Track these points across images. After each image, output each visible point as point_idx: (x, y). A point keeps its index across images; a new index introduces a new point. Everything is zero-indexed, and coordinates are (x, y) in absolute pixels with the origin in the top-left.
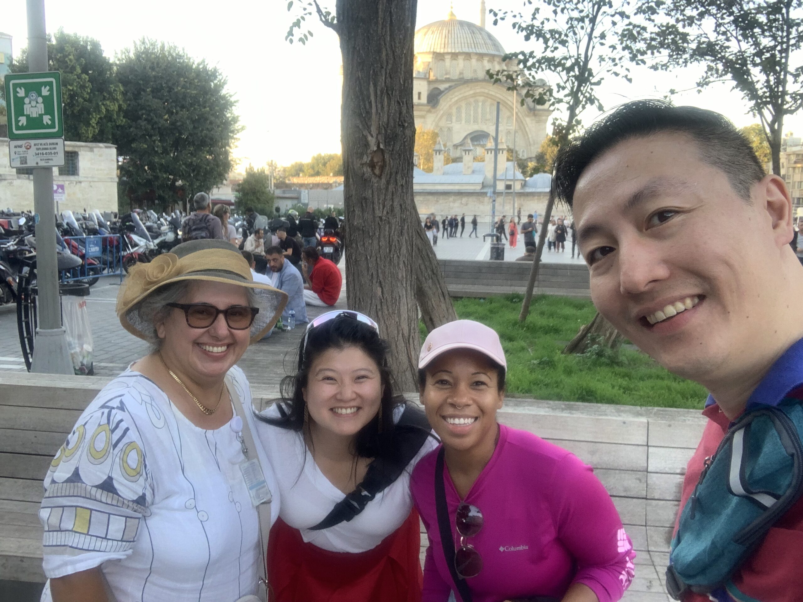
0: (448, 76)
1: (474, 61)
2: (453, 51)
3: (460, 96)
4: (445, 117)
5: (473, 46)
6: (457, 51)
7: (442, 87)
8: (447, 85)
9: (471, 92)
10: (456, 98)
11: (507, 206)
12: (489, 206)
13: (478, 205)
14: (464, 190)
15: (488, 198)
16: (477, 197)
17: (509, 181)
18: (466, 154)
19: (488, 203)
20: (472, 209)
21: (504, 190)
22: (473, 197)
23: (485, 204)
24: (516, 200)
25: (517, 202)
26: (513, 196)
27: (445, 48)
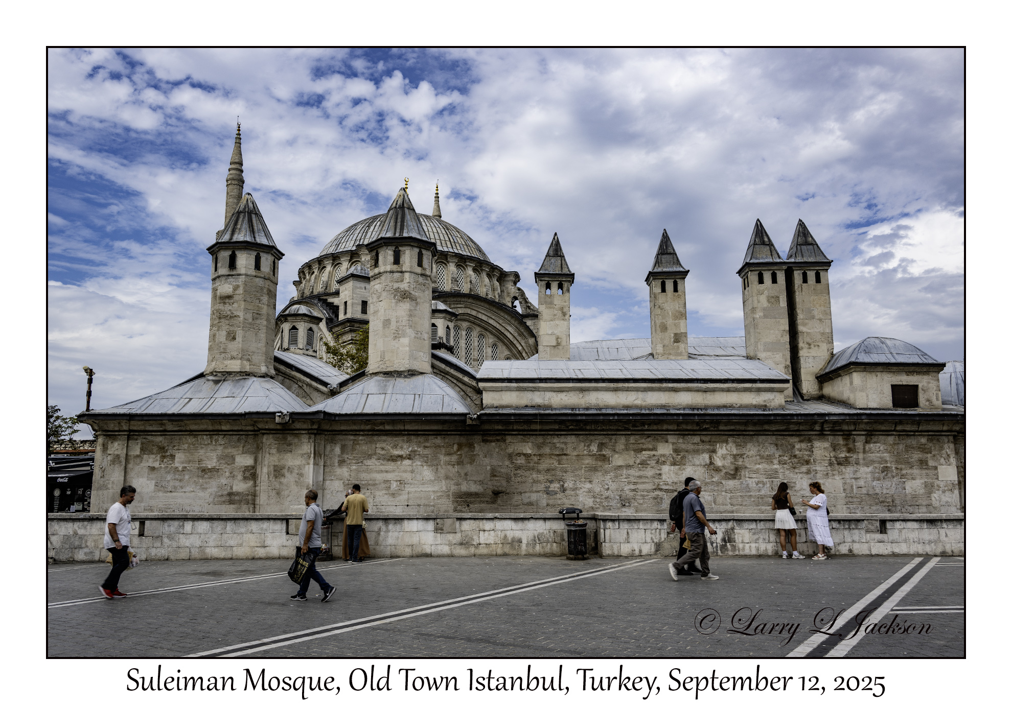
11: (913, 479)
12: (837, 477)
13: (787, 472)
14: (718, 407)
15: (827, 445)
16: (782, 441)
17: (908, 373)
18: (663, 290)
19: (831, 464)
20: (763, 492)
21: (889, 409)
22: (761, 438)
23: (818, 468)
24: (949, 447)
25: (953, 461)
26: (934, 435)
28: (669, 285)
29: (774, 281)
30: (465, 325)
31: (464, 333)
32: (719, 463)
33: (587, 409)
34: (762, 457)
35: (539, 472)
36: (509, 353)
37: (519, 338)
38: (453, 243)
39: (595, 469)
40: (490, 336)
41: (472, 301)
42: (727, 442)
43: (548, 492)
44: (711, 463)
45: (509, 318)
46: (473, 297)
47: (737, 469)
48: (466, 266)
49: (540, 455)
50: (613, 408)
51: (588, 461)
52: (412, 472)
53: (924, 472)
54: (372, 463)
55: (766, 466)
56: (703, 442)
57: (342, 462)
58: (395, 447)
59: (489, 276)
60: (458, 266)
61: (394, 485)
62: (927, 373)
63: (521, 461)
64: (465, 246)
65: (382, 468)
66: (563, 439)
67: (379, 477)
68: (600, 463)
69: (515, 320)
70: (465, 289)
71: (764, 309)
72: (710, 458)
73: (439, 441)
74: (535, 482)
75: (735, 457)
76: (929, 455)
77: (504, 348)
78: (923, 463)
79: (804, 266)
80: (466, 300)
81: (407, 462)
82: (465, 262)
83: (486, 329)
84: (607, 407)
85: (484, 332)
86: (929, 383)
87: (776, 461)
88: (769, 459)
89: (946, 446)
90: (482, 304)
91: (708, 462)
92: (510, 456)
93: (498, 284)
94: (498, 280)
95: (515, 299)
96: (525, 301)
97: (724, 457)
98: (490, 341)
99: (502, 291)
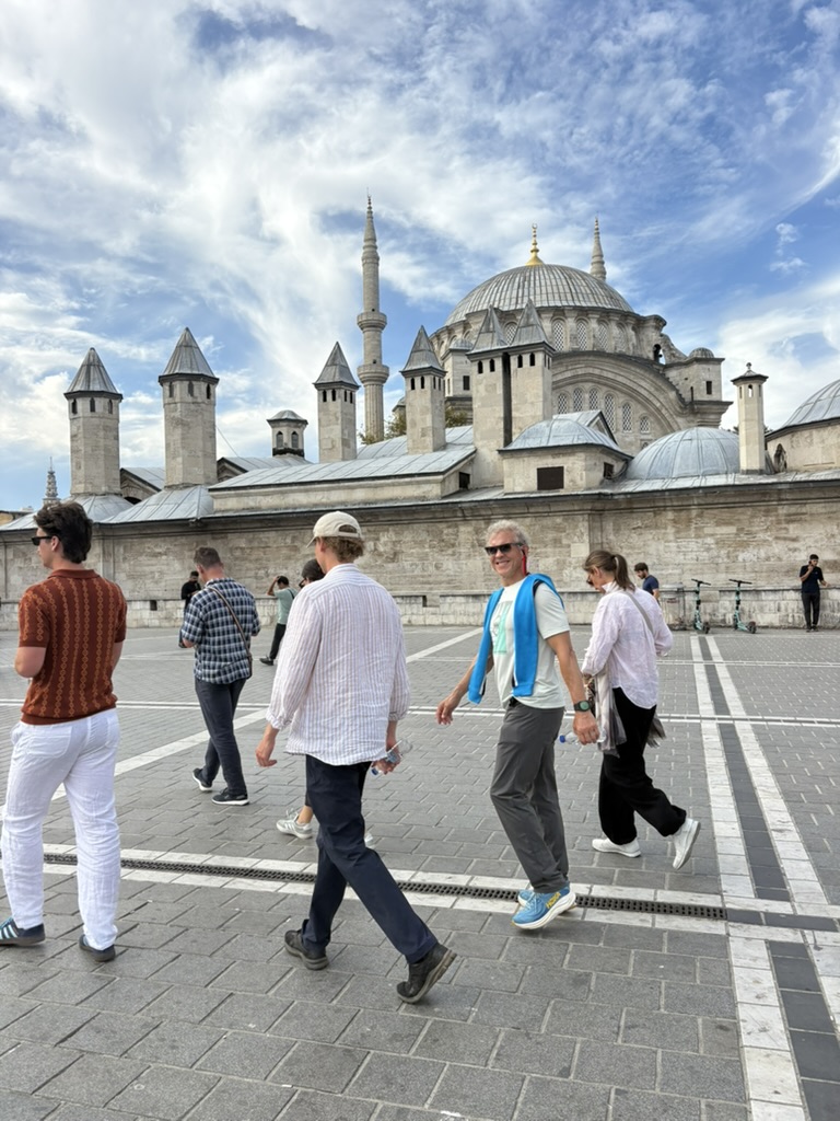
1: (571, 323)
5: (569, 298)
6: (539, 305)
9: (568, 374)
11: (547, 557)
12: (478, 558)
13: (436, 555)
14: (386, 501)
15: (470, 529)
16: (432, 527)
17: (554, 455)
19: (473, 546)
20: (416, 573)
21: (532, 493)
22: (415, 526)
23: (462, 550)
24: (583, 526)
25: (586, 538)
26: (569, 514)
27: (517, 303)
28: (417, 381)
29: (492, 369)
30: (588, 386)
31: (587, 396)
32: (381, 549)
33: (286, 508)
34: (416, 542)
35: (250, 561)
36: (645, 412)
37: (656, 393)
38: (574, 295)
39: (289, 558)
40: (620, 395)
41: (594, 359)
42: (388, 530)
43: (256, 577)
44: (376, 549)
45: (642, 372)
46: (599, 354)
47: (395, 554)
48: (588, 318)
49: (251, 548)
50: (305, 507)
51: (284, 551)
52: (168, 564)
53: (557, 550)
54: (143, 559)
55: (420, 551)
56: (369, 531)
57: (125, 559)
58: (156, 546)
59: (621, 325)
60: (579, 320)
61: (157, 575)
62: (573, 453)
63: (238, 553)
65: (150, 562)
66: (267, 534)
67: (147, 569)
68: (293, 553)
70: (588, 345)
71: (483, 398)
72: (375, 545)
73: (183, 540)
74: (248, 569)
75: (394, 543)
76: (563, 534)
77: (639, 406)
78: (557, 542)
79: (519, 350)
80: (586, 358)
81: (164, 557)
82: (587, 314)
83: (615, 388)
84: (301, 506)
85: (612, 392)
86: (574, 463)
87: (427, 546)
88: (421, 544)
89: (580, 524)
90: (607, 360)
91: (373, 548)
92: (231, 550)
93: (633, 333)
94: (634, 329)
95: (658, 347)
96: (671, 349)
97: (385, 544)
98: (621, 400)
99: (639, 341)
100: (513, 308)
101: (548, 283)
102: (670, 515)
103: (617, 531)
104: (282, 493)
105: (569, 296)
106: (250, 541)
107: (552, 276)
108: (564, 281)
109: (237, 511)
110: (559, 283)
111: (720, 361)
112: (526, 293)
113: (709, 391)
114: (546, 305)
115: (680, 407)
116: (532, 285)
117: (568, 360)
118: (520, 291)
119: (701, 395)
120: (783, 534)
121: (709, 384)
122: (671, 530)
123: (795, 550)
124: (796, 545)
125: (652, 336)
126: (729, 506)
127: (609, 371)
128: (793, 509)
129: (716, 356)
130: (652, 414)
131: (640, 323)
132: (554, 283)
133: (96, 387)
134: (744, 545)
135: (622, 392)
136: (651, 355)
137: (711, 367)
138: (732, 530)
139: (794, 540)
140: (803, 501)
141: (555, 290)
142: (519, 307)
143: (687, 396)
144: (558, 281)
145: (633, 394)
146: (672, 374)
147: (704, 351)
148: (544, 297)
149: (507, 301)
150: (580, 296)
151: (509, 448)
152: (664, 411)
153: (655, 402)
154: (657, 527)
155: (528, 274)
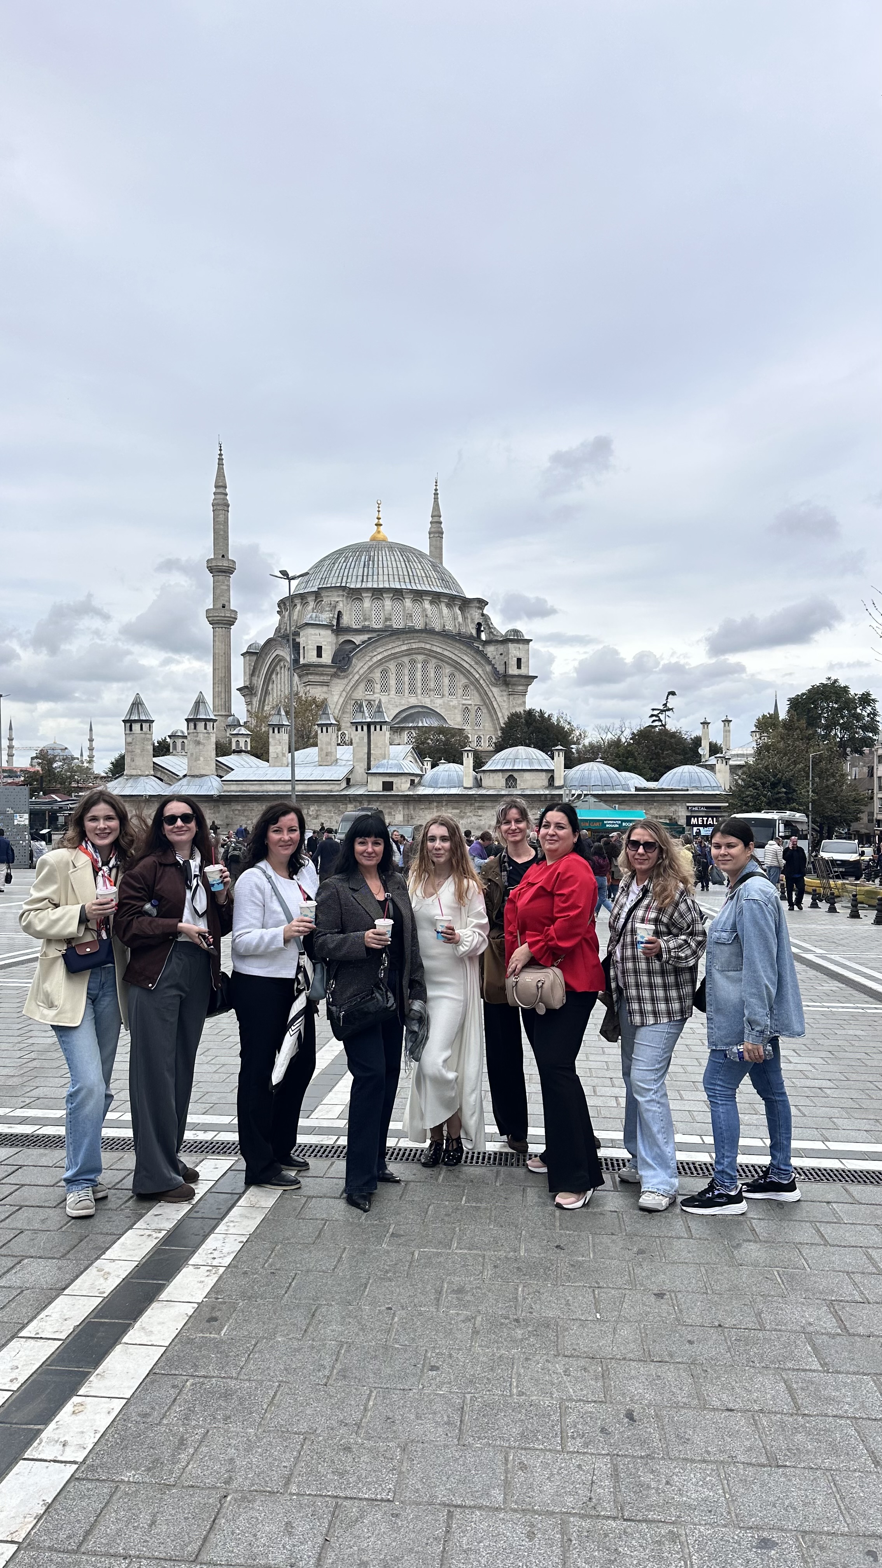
0: (367, 623)
2: (375, 586)
3: (386, 654)
4: (362, 686)
5: (407, 580)
6: (381, 586)
7: (358, 639)
8: (365, 637)
9: (404, 648)
10: (379, 657)
14: (313, 791)
15: (352, 806)
17: (389, 777)
18: (322, 732)
21: (380, 792)
22: (327, 804)
24: (400, 808)
25: (402, 813)
26: (395, 802)
27: (362, 581)
28: (324, 729)
29: (362, 730)
30: (420, 658)
31: (420, 666)
32: (311, 813)
36: (467, 681)
37: (476, 666)
38: (411, 578)
40: (447, 666)
41: (426, 636)
45: (465, 648)
46: (428, 631)
48: (423, 600)
59: (449, 606)
60: (414, 601)
62: (397, 776)
64: (425, 579)
69: (471, 650)
70: (419, 624)
71: (357, 743)
75: (317, 811)
76: (392, 810)
77: (462, 676)
79: (375, 723)
80: (418, 634)
82: (422, 596)
83: (442, 661)
85: (440, 663)
86: (398, 781)
88: (330, 812)
89: (400, 806)
90: (436, 637)
93: (459, 612)
94: (460, 609)
95: (479, 624)
96: (490, 628)
97: (313, 811)
98: (447, 671)
99: (465, 618)
100: (358, 586)
101: (390, 565)
102: (435, 804)
103: (414, 809)
104: (261, 784)
105: (407, 578)
106: (243, 807)
107: (392, 557)
108: (403, 563)
109: (236, 792)
110: (399, 566)
111: (528, 641)
112: (370, 573)
113: (519, 667)
114: (387, 586)
115: (495, 679)
116: (376, 566)
117: (404, 636)
118: (366, 569)
119: (513, 670)
120: (476, 814)
121: (519, 660)
122: (435, 810)
123: (480, 820)
124: (481, 818)
125: (476, 615)
126: (457, 802)
127: (438, 647)
128: (480, 804)
129: (526, 638)
130: (472, 683)
131: (465, 603)
132: (394, 566)
133: (144, 718)
134: (462, 818)
135: (448, 664)
136: (474, 632)
137: (521, 646)
138: (458, 811)
139: (480, 816)
140: (484, 801)
141: (396, 573)
142: (363, 586)
143: (500, 669)
144: (398, 563)
145: (457, 666)
146: (490, 650)
147: (516, 632)
148: (386, 578)
149: (354, 578)
150: (416, 578)
151: (370, 772)
152: (481, 682)
153: (475, 673)
154: (430, 809)
155: (372, 554)
